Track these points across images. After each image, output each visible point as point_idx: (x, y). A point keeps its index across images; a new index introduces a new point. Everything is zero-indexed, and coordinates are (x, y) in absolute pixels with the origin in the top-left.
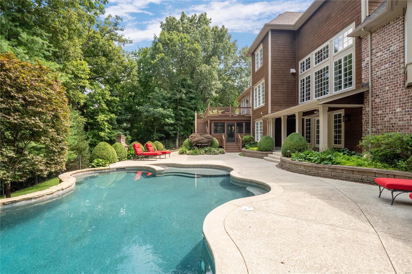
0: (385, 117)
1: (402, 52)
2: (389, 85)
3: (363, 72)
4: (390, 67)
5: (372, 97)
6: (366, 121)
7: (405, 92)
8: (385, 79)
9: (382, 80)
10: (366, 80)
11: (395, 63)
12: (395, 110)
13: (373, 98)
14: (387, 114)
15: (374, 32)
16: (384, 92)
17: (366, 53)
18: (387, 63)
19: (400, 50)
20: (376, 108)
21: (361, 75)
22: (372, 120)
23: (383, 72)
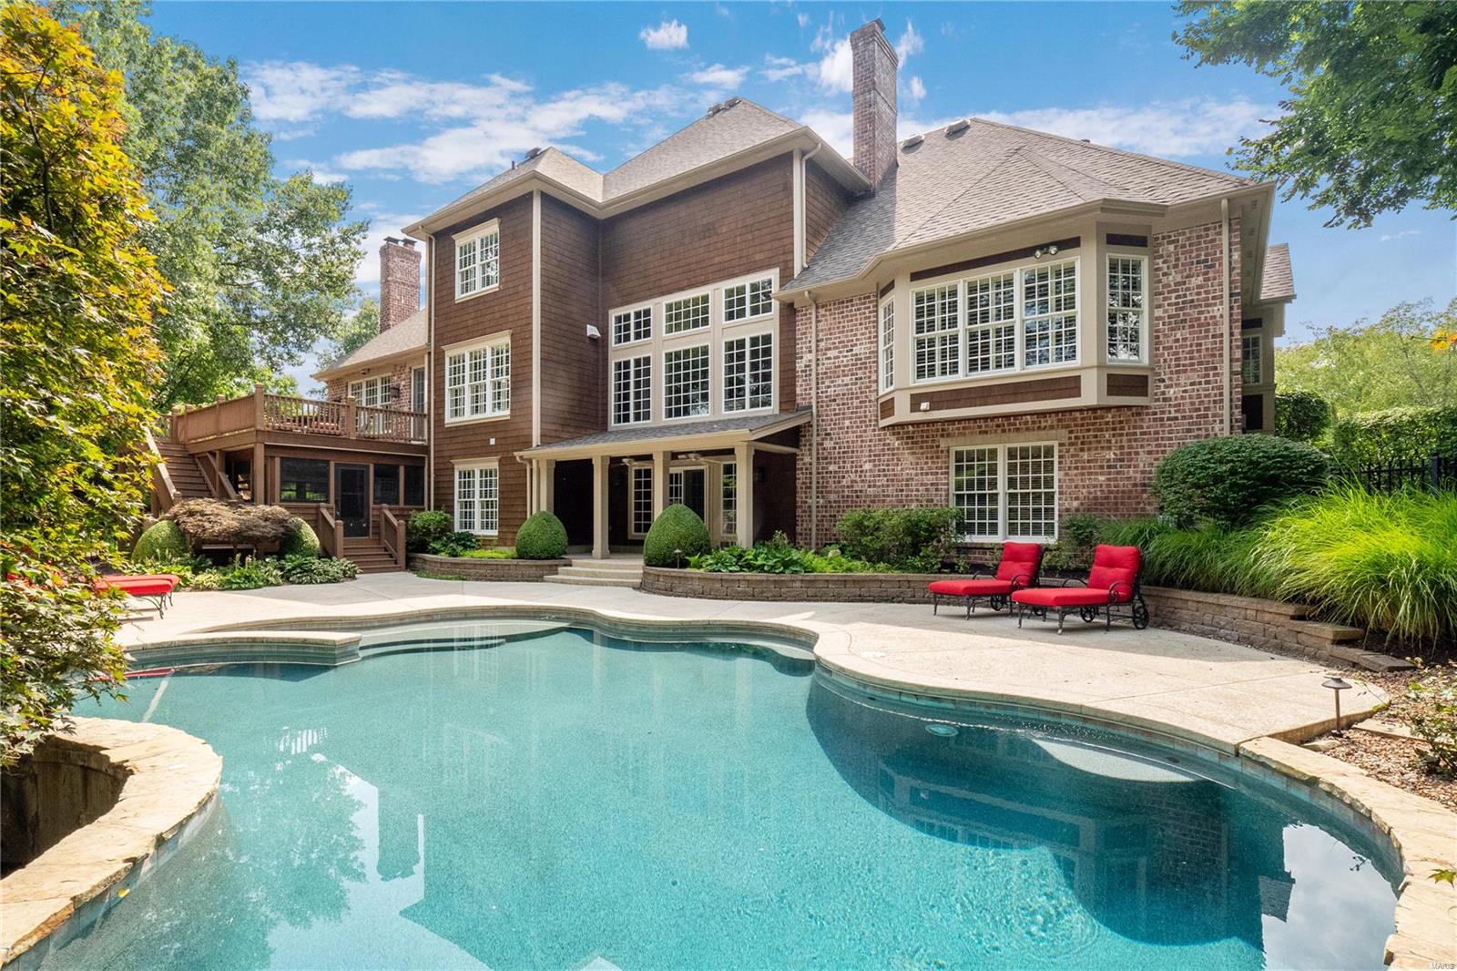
0: (844, 477)
1: (874, 362)
2: (850, 418)
3: (799, 382)
4: (852, 384)
5: (818, 435)
6: (803, 483)
7: (879, 435)
8: (843, 404)
9: (838, 405)
10: (804, 399)
11: (861, 378)
12: (861, 466)
13: (819, 438)
14: (847, 472)
15: (823, 307)
16: (841, 428)
17: (805, 343)
18: (847, 375)
19: (870, 358)
20: (826, 458)
21: (795, 385)
22: (818, 483)
23: (839, 390)
